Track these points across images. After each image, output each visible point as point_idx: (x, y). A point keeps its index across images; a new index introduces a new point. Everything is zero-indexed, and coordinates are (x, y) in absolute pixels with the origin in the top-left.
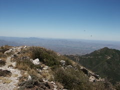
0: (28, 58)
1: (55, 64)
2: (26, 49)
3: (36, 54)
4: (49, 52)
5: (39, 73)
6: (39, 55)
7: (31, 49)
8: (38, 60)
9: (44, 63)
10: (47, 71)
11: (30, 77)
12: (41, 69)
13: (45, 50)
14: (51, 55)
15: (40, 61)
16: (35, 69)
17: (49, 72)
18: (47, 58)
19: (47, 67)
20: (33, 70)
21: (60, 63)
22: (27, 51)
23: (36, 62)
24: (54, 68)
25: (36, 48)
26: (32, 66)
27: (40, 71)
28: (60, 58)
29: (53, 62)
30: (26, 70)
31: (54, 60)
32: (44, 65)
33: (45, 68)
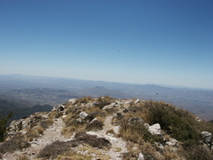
0: (141, 120)
1: (190, 137)
2: (138, 105)
3: (155, 116)
4: (179, 114)
5: (158, 150)
6: (161, 117)
7: (146, 106)
8: (157, 126)
9: (169, 133)
10: (174, 149)
11: (141, 156)
12: (164, 143)
13: (172, 109)
14: (183, 119)
16: (152, 143)
17: (179, 152)
18: (175, 125)
19: (174, 140)
20: (148, 143)
21: (201, 136)
22: (140, 109)
23: (155, 129)
24: (187, 145)
25: (157, 105)
26: (147, 136)
27: (161, 147)
28: (202, 126)
29: (186, 133)
30: (136, 142)
31: (188, 128)
32: (168, 136)
33: (170, 143)
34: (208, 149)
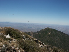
0: (3, 34)
1: (19, 37)
2: (1, 29)
3: (8, 32)
4: (15, 31)
5: (9, 43)
6: (10, 32)
7: (4, 29)
8: (9, 35)
10: (14, 42)
11: (4, 46)
12: (11, 40)
13: (13, 29)
14: (17, 32)
15: (10, 36)
16: (7, 41)
17: (16, 42)
18: (14, 34)
19: (14, 39)
20: (6, 41)
21: (22, 37)
22: (2, 30)
23: (8, 36)
24: (18, 40)
25: (8, 28)
26: (5, 39)
27: (10, 42)
28: (22, 34)
29: (18, 36)
30: (1, 42)
31: (18, 35)
32: (12, 38)
33: (13, 40)
34: (24, 40)
